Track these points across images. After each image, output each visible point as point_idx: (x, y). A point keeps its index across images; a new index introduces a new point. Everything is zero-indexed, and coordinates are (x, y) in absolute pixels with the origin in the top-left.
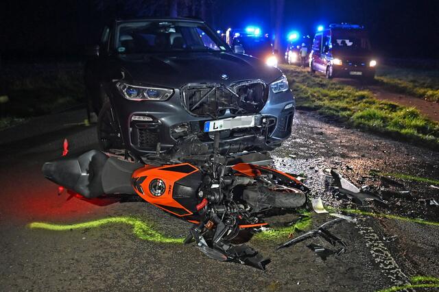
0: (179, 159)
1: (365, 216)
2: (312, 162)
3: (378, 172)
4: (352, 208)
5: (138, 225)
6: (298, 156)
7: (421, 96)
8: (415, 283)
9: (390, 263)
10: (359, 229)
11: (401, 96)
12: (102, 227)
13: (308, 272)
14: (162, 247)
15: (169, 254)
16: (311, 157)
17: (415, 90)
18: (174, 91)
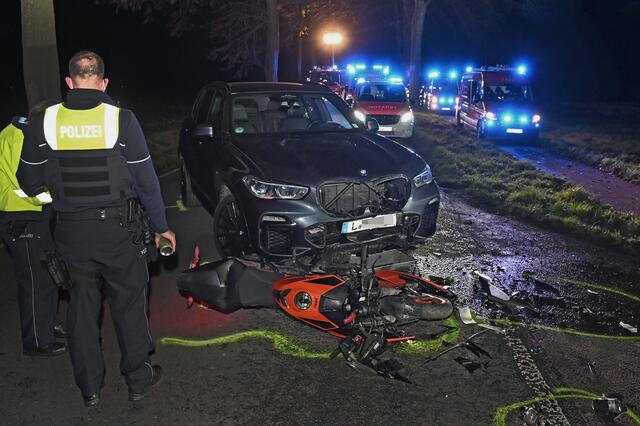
0: (321, 269)
1: (514, 326)
2: (460, 261)
3: (533, 273)
4: (501, 317)
5: (279, 340)
6: (444, 255)
7: (595, 165)
8: (557, 394)
9: (536, 376)
10: (507, 341)
11: (571, 164)
12: (240, 342)
13: (456, 385)
14: (307, 363)
15: (317, 369)
16: (459, 255)
17: (588, 155)
18: (310, 190)
